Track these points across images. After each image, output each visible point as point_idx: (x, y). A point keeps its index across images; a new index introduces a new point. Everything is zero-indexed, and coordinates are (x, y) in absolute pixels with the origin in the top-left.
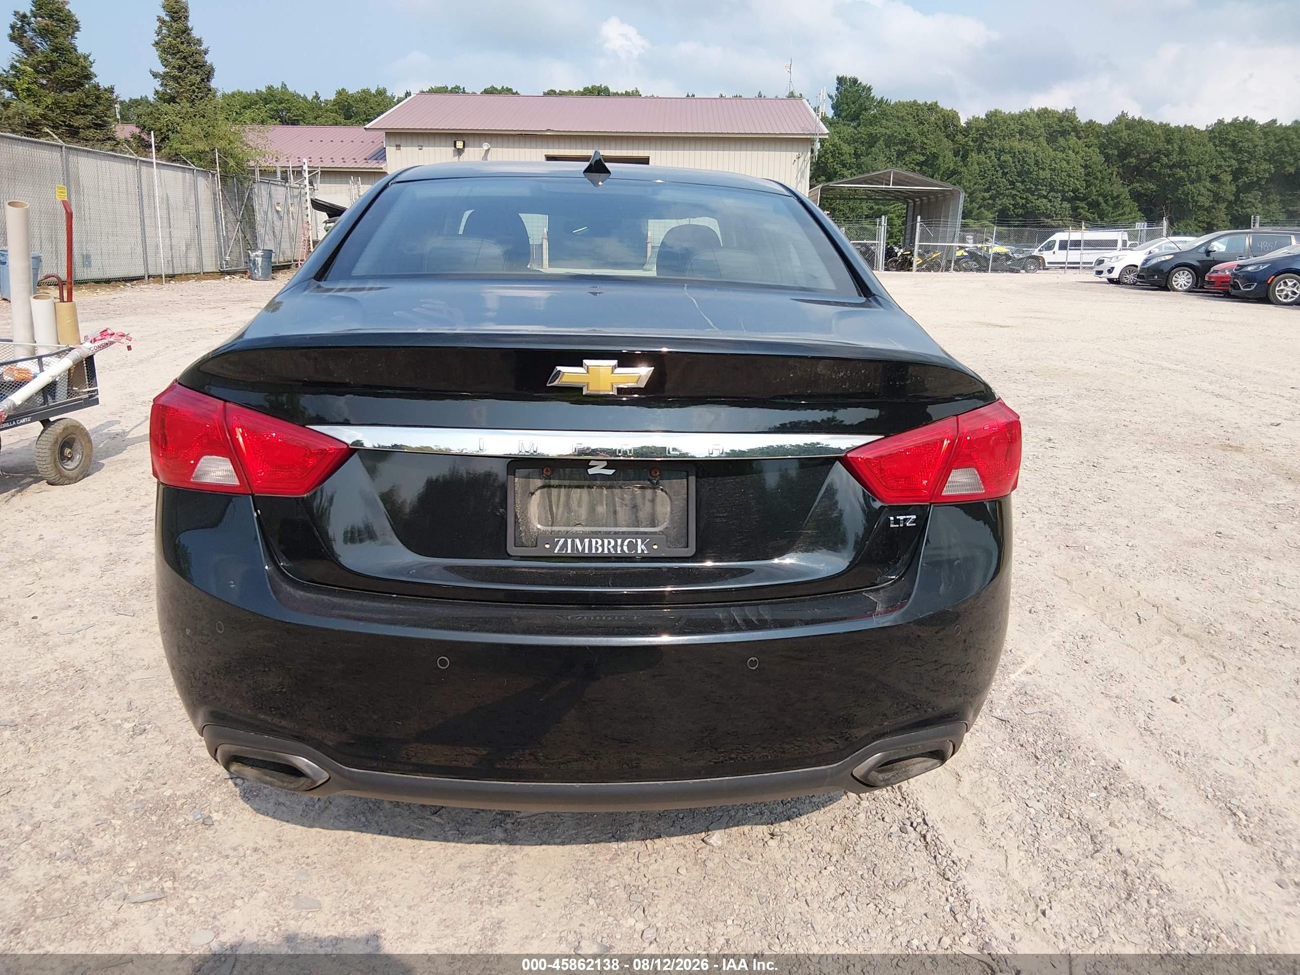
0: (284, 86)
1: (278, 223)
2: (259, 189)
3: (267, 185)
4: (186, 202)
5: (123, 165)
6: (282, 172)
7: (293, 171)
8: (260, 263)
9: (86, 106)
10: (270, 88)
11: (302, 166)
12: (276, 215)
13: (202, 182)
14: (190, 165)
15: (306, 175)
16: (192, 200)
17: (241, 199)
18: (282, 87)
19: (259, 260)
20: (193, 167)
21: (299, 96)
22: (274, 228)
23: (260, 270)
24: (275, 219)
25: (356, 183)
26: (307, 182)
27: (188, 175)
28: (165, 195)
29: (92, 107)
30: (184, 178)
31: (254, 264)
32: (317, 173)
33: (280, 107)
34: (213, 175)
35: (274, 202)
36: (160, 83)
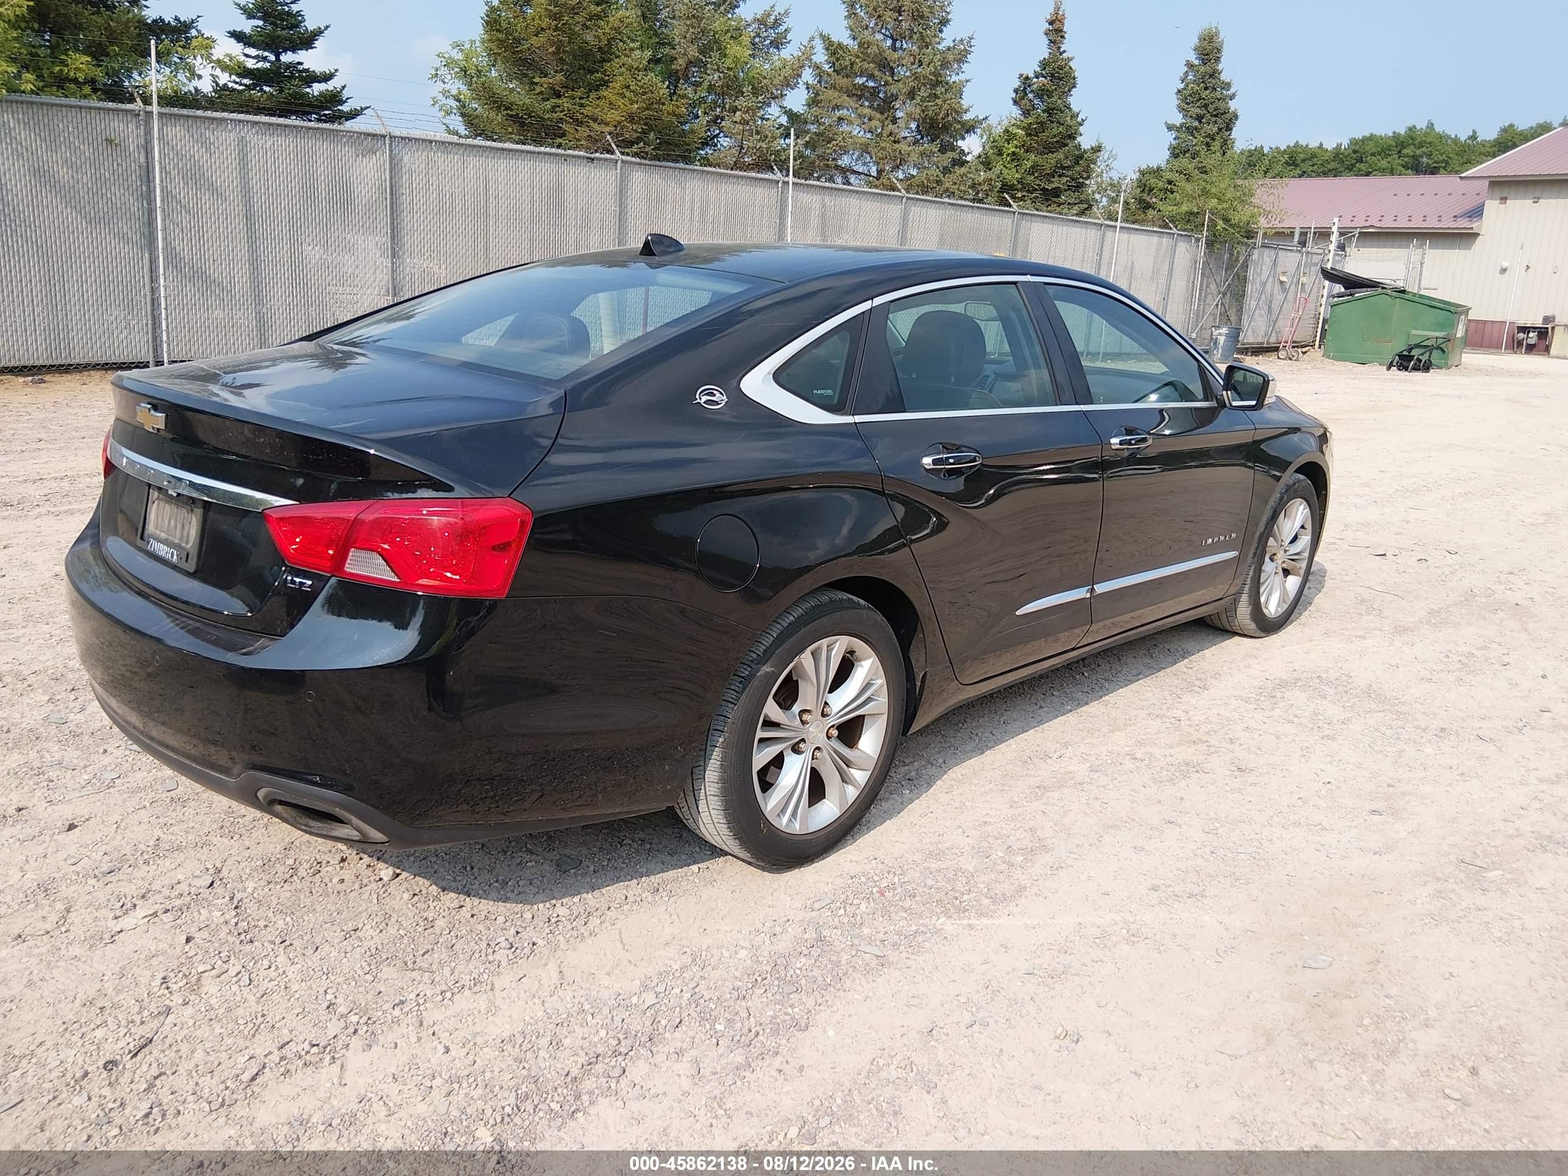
0: (1431, 126)
1: (1279, 297)
2: (1261, 255)
3: (1273, 250)
4: (1156, 272)
5: (1084, 230)
6: (1301, 234)
7: (1315, 233)
8: (1222, 342)
9: (1064, 168)
10: (1411, 129)
11: (1331, 228)
12: (1277, 286)
13: (1183, 248)
14: (1171, 229)
15: (1334, 238)
16: (1166, 267)
17: (1230, 267)
18: (1428, 126)
19: (1222, 340)
20: (1174, 230)
21: (1449, 137)
22: (1271, 302)
23: (1220, 351)
24: (1276, 291)
25: (1421, 246)
26: (1332, 247)
27: (1165, 240)
28: (1130, 262)
29: (1068, 168)
30: (1160, 244)
31: (1215, 343)
32: (1354, 236)
33: (1418, 152)
34: (1198, 240)
35: (1280, 269)
36: (1174, 136)
